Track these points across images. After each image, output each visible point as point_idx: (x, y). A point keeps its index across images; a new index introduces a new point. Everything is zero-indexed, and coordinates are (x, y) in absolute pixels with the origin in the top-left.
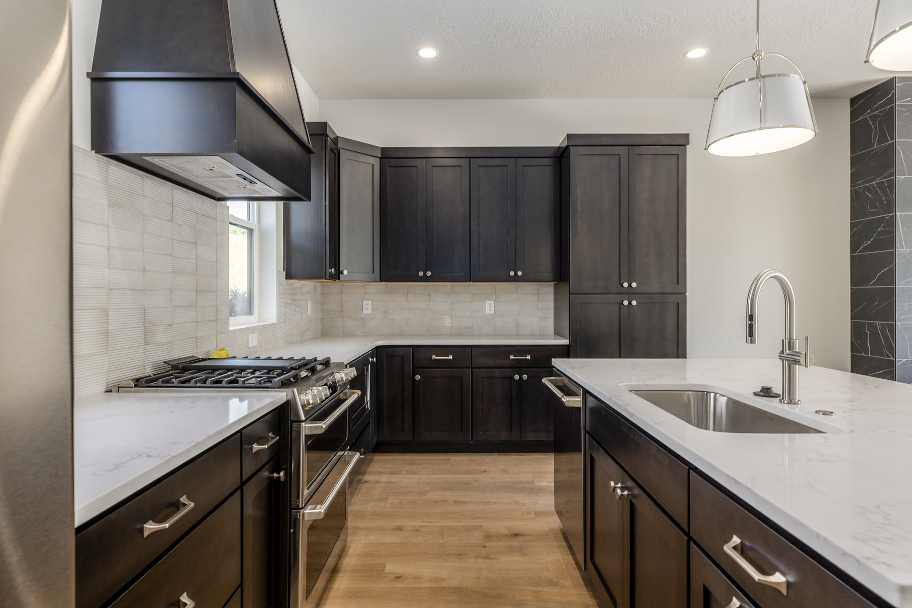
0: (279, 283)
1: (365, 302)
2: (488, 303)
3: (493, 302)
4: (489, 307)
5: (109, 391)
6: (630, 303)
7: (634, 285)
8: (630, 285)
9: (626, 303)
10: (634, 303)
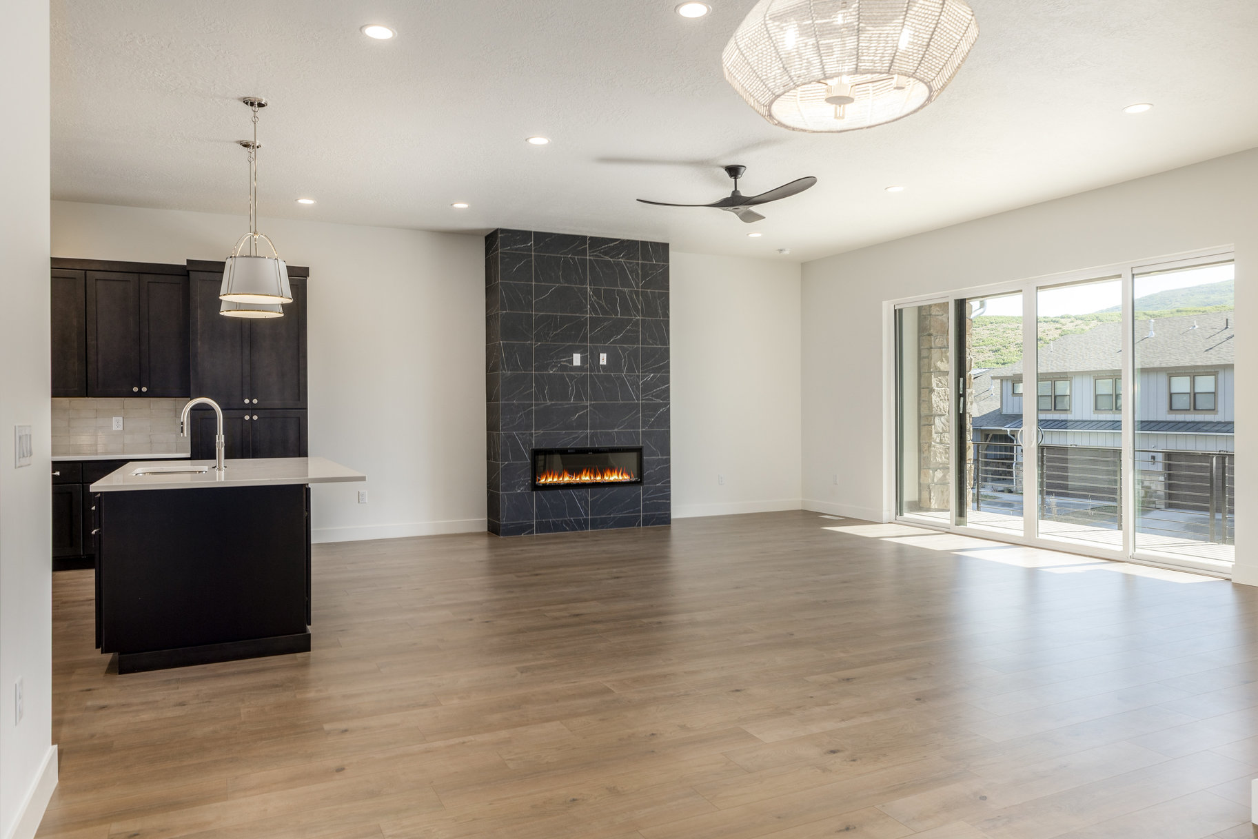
2: (115, 419)
3: (121, 419)
4: (117, 423)
6: (251, 418)
7: (255, 401)
8: (251, 401)
9: (247, 418)
10: (255, 418)
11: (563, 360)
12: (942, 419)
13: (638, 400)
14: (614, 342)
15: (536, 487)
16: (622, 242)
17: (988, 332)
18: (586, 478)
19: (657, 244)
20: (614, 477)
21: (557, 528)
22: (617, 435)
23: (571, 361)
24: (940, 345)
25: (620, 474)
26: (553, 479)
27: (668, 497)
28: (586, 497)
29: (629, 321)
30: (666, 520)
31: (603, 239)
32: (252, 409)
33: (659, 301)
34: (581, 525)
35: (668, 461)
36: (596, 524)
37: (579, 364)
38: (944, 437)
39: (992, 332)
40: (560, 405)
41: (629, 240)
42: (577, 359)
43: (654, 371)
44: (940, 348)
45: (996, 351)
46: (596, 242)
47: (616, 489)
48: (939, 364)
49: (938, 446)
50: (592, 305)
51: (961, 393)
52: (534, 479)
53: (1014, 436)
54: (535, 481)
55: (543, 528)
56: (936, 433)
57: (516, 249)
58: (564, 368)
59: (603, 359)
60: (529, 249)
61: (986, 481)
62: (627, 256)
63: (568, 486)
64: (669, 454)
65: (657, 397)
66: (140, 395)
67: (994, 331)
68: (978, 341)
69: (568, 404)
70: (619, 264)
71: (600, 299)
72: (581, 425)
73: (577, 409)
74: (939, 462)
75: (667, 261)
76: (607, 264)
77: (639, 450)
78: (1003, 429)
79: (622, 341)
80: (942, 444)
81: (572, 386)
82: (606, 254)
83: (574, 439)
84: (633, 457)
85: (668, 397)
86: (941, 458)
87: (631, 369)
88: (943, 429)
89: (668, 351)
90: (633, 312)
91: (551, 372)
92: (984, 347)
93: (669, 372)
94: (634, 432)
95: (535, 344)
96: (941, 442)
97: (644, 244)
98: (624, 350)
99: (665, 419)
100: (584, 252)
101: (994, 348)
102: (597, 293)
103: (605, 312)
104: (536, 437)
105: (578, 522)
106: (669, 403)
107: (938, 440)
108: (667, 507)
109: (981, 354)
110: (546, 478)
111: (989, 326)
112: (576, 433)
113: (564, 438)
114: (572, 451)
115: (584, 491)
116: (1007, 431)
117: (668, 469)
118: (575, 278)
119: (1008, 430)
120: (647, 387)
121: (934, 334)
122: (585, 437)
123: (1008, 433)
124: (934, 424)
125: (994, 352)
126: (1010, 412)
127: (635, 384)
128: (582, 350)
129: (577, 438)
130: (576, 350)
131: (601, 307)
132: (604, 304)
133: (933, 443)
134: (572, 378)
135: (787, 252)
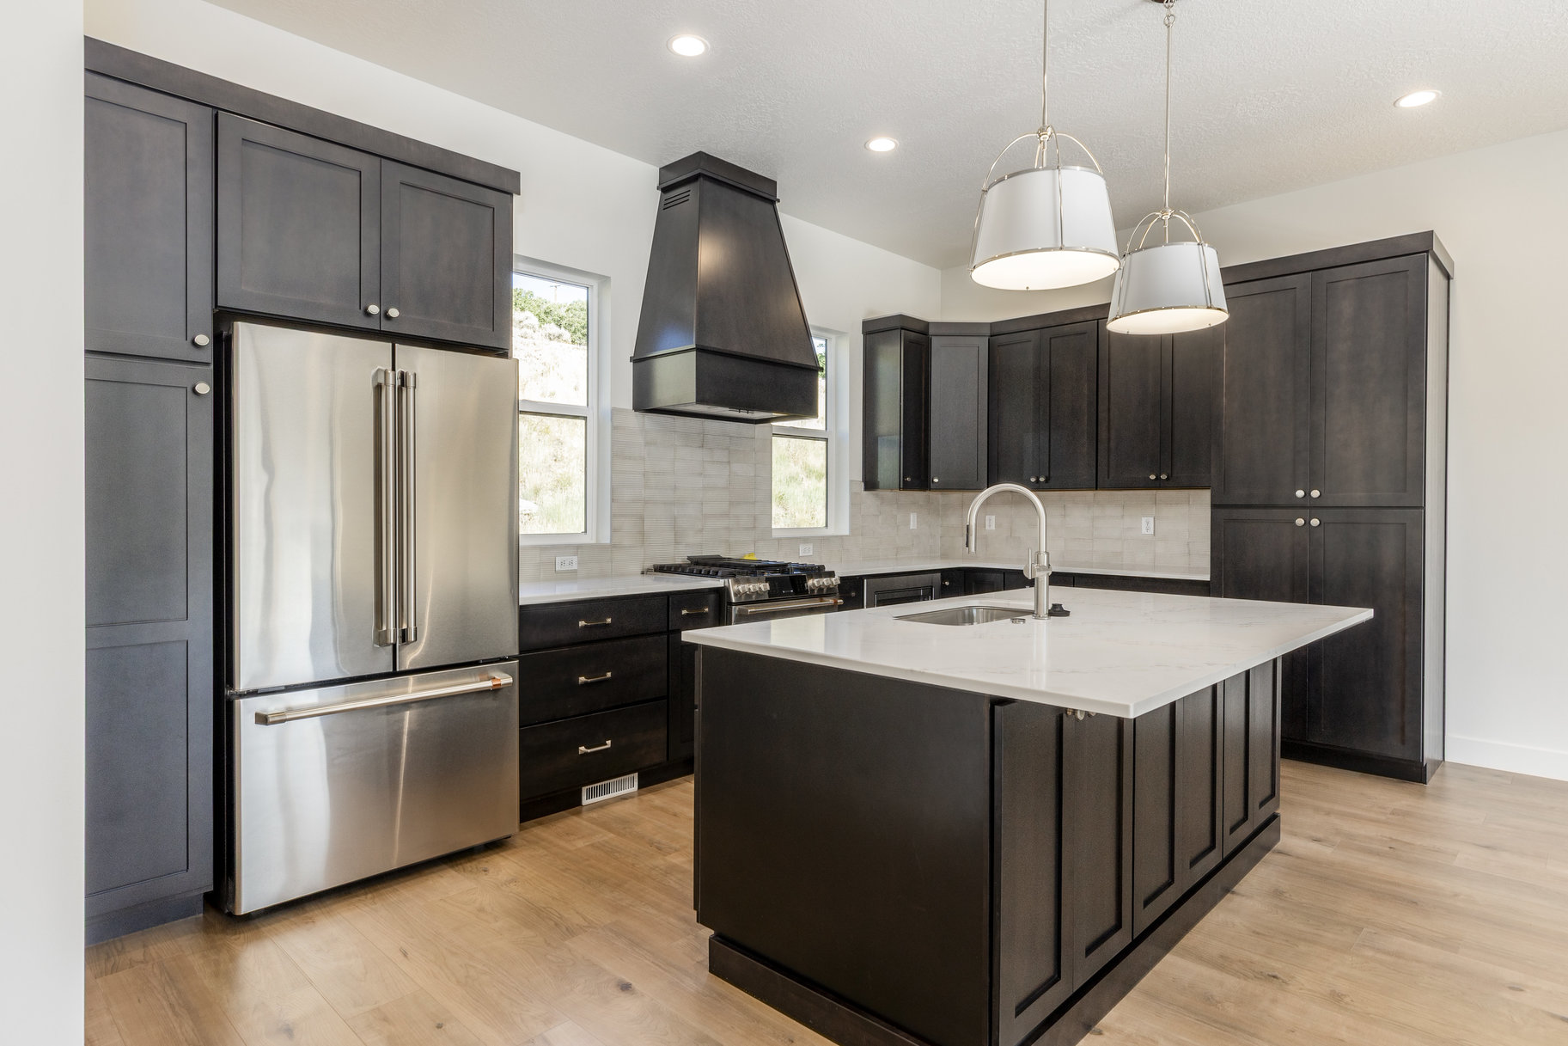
0: (853, 495)
1: (987, 517)
2: (1144, 520)
3: (1151, 520)
4: (1146, 525)
5: (643, 573)
6: (1307, 523)
7: (1315, 494)
8: (1307, 494)
9: (1300, 522)
10: (1315, 522)
32: (1309, 507)
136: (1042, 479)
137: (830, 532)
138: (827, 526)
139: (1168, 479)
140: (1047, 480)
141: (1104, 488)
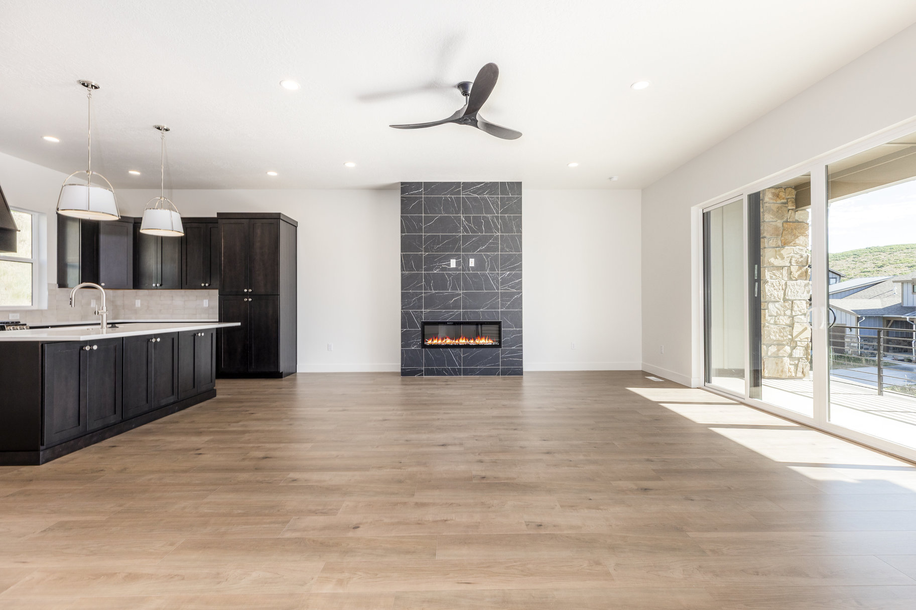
0: (50, 291)
1: (136, 301)
2: (204, 301)
3: (207, 300)
6: (248, 300)
7: (250, 290)
8: (248, 290)
9: (245, 300)
10: (250, 300)
11: (444, 265)
12: (777, 304)
13: (498, 289)
14: (480, 251)
15: (424, 346)
16: (486, 184)
17: (905, 254)
18: (462, 341)
19: (512, 183)
20: (483, 341)
21: (439, 373)
22: (483, 313)
23: (449, 265)
24: (774, 246)
25: (487, 339)
26: (438, 341)
27: (521, 357)
28: (460, 354)
29: (491, 237)
30: (520, 372)
31: (472, 183)
32: (248, 295)
33: (513, 222)
34: (456, 372)
35: (521, 332)
36: (466, 372)
37: (455, 267)
38: (778, 319)
39: (908, 254)
40: (441, 293)
41: (491, 182)
42: (453, 263)
43: (510, 270)
44: (774, 248)
45: (912, 267)
46: (467, 186)
47: (481, 350)
48: (772, 260)
49: (772, 326)
50: (464, 227)
51: (756, 278)
52: (423, 340)
53: (913, 322)
54: (424, 342)
55: (429, 372)
56: (769, 316)
57: (412, 194)
58: (444, 269)
59: (472, 262)
60: (420, 193)
61: (888, 351)
62: (490, 193)
63: (447, 346)
64: (521, 327)
65: (513, 287)
66: (205, 288)
67: (910, 254)
68: (896, 261)
69: (447, 292)
70: (484, 199)
71: (470, 223)
72: (456, 306)
73: (453, 296)
74: (773, 339)
75: (521, 194)
76: (475, 199)
77: (499, 323)
78: (903, 317)
79: (487, 250)
80: (777, 325)
81: (450, 281)
82: (474, 192)
83: (451, 315)
84: (495, 328)
85: (521, 288)
86: (775, 336)
87: (492, 269)
88: (777, 312)
89: (521, 256)
90: (494, 230)
91: (435, 272)
92: (901, 264)
93: (521, 270)
94: (495, 311)
95: (424, 254)
96: (775, 323)
97: (503, 184)
98: (487, 256)
99: (518, 303)
100: (458, 193)
101: (909, 265)
102: (467, 219)
103: (473, 231)
104: (425, 313)
105: (454, 370)
106: (521, 292)
107: (772, 322)
108: (520, 363)
109: (898, 269)
110: (432, 341)
111: (906, 251)
112: (452, 312)
113: (443, 315)
114: (451, 323)
115: (458, 350)
116: (906, 318)
117: (521, 337)
118: (452, 210)
119: (908, 318)
120: (504, 281)
121: (768, 236)
122: (459, 314)
123: (908, 320)
124: (768, 309)
125: (910, 267)
126: (910, 305)
127: (495, 279)
128: (457, 257)
129: (453, 315)
130: (452, 257)
131: (470, 227)
132: (473, 226)
133: (767, 324)
134: (449, 275)
135: (615, 179)
136: (158, 285)
137: (35, 307)
138: (32, 305)
139: (209, 285)
140: (161, 285)
141: (184, 289)
